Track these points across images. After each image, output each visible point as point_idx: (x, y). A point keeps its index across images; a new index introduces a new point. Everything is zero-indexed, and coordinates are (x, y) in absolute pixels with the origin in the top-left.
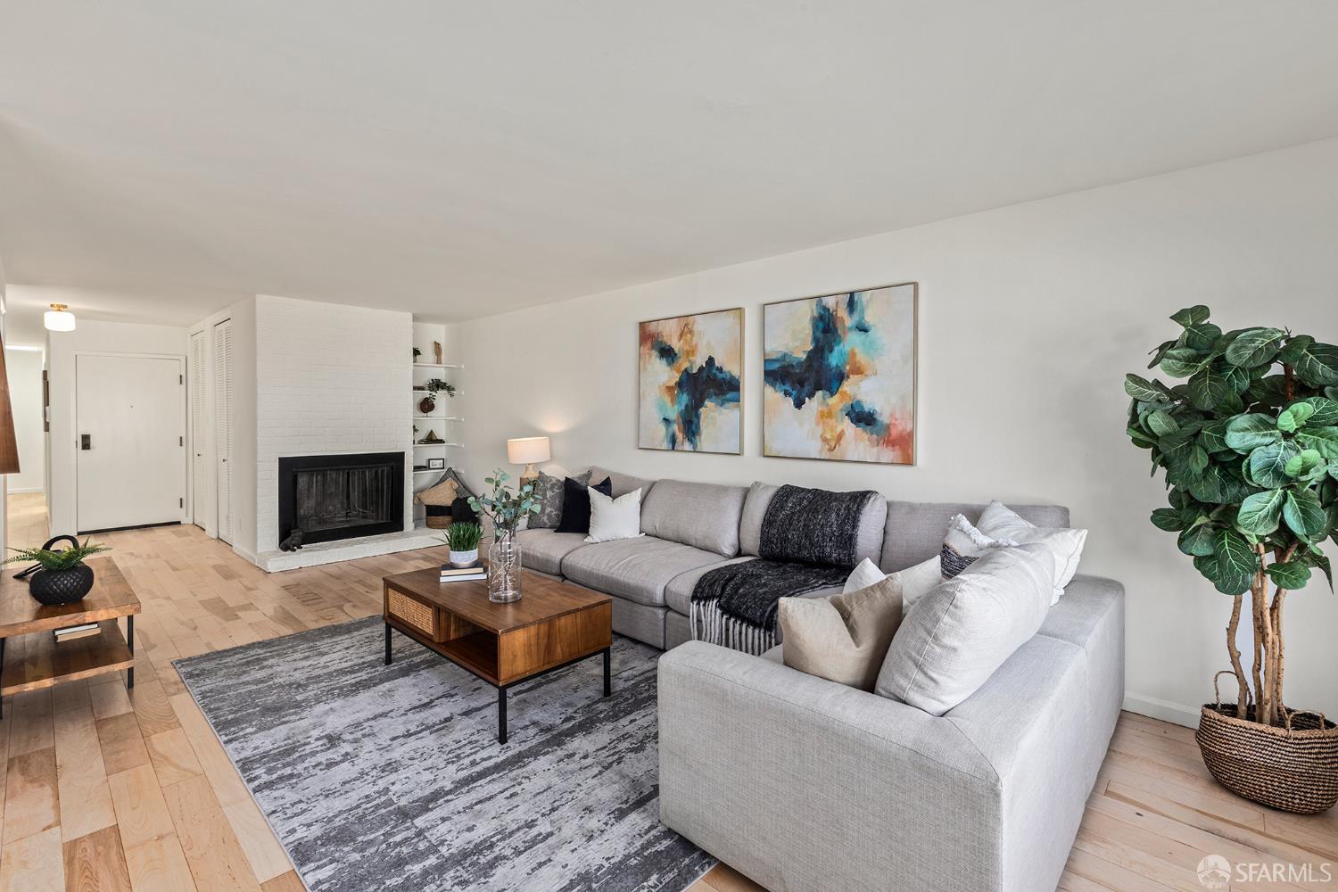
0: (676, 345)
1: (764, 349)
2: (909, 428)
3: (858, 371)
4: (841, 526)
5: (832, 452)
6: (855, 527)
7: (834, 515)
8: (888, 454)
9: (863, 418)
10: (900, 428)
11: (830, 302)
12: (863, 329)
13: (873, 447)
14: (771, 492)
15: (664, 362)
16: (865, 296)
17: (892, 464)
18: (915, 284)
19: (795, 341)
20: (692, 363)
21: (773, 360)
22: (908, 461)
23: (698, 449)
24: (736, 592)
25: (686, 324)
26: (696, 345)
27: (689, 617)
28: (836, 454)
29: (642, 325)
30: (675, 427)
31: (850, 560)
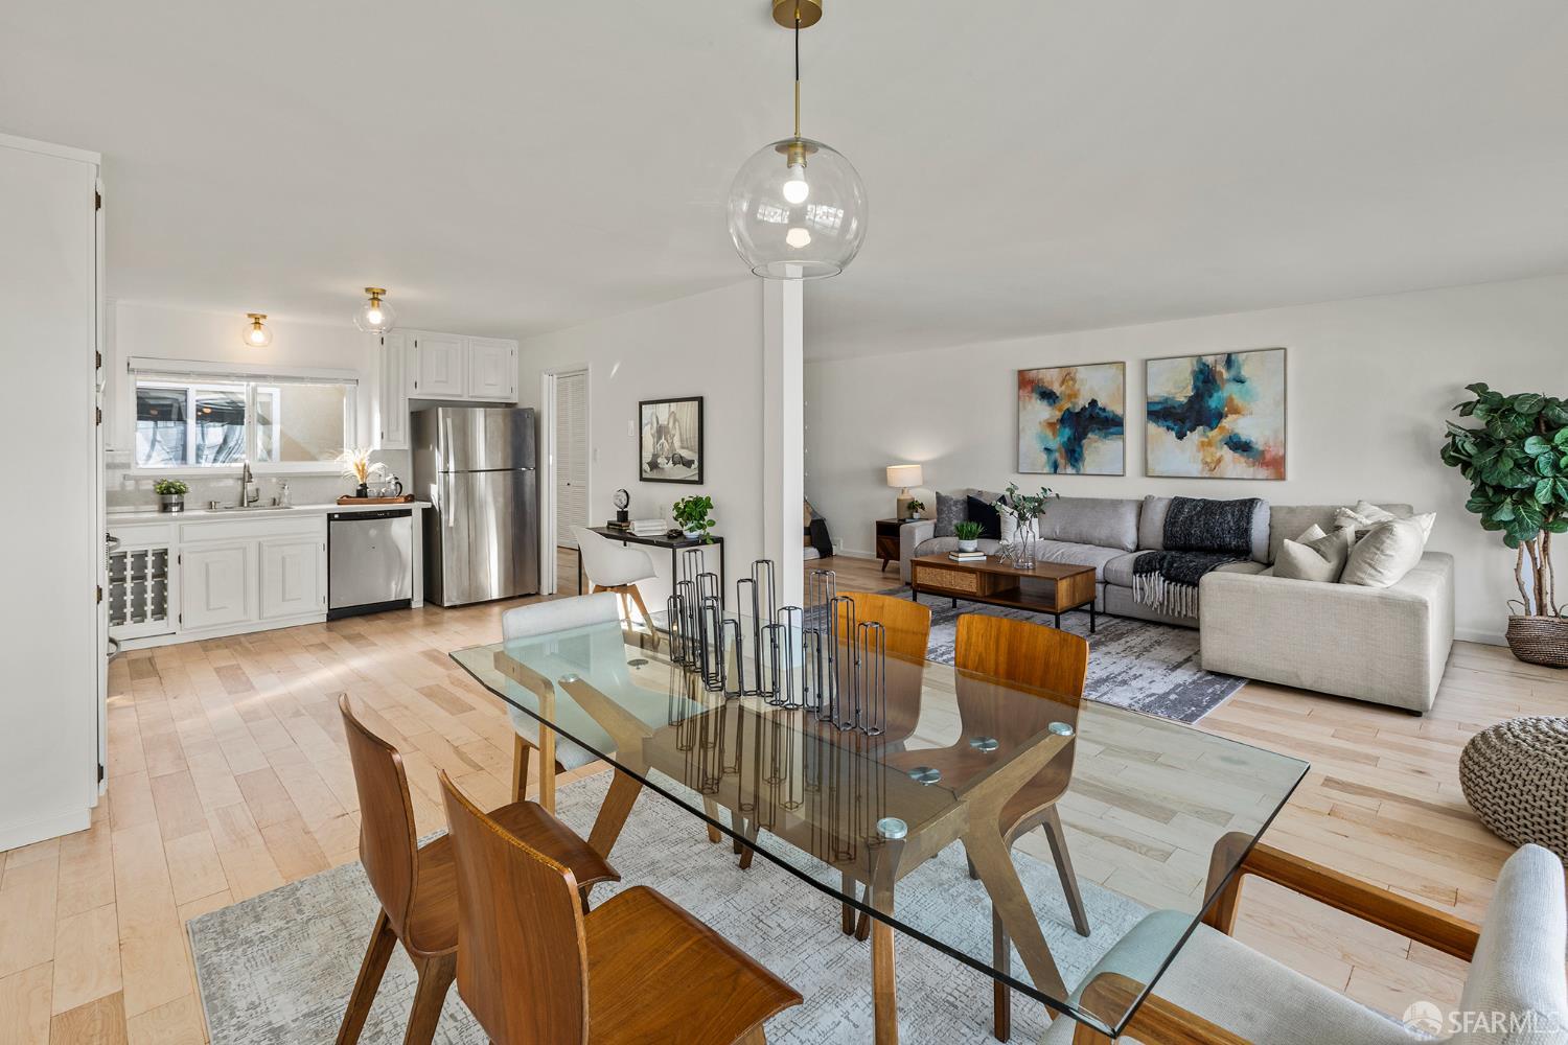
0: (1057, 389)
1: (1146, 394)
2: (1281, 453)
3: (1236, 411)
4: (1237, 522)
5: (1212, 471)
6: (1249, 522)
7: (1230, 516)
8: (1263, 473)
9: (1240, 446)
10: (1273, 453)
11: (1210, 360)
12: (1240, 381)
13: (1249, 467)
14: (1165, 502)
15: (1045, 402)
16: (1242, 357)
17: (1267, 479)
18: (1285, 349)
19: (1177, 386)
20: (1074, 404)
21: (1155, 403)
22: (1281, 477)
23: (1082, 472)
24: (1172, 566)
25: (1068, 374)
26: (1078, 390)
27: (1132, 587)
28: (1216, 473)
29: (1021, 373)
30: (1057, 455)
31: (1247, 546)
